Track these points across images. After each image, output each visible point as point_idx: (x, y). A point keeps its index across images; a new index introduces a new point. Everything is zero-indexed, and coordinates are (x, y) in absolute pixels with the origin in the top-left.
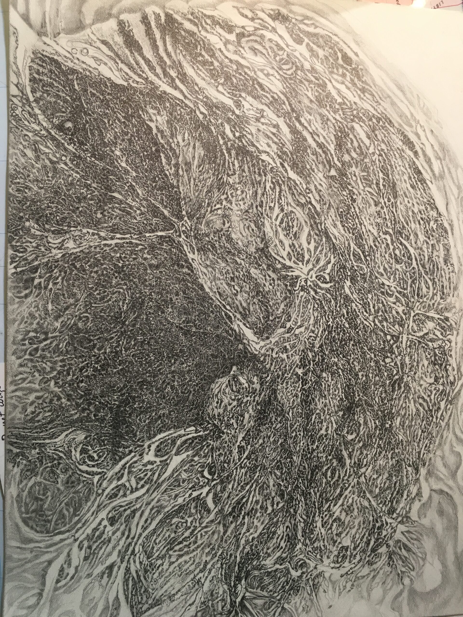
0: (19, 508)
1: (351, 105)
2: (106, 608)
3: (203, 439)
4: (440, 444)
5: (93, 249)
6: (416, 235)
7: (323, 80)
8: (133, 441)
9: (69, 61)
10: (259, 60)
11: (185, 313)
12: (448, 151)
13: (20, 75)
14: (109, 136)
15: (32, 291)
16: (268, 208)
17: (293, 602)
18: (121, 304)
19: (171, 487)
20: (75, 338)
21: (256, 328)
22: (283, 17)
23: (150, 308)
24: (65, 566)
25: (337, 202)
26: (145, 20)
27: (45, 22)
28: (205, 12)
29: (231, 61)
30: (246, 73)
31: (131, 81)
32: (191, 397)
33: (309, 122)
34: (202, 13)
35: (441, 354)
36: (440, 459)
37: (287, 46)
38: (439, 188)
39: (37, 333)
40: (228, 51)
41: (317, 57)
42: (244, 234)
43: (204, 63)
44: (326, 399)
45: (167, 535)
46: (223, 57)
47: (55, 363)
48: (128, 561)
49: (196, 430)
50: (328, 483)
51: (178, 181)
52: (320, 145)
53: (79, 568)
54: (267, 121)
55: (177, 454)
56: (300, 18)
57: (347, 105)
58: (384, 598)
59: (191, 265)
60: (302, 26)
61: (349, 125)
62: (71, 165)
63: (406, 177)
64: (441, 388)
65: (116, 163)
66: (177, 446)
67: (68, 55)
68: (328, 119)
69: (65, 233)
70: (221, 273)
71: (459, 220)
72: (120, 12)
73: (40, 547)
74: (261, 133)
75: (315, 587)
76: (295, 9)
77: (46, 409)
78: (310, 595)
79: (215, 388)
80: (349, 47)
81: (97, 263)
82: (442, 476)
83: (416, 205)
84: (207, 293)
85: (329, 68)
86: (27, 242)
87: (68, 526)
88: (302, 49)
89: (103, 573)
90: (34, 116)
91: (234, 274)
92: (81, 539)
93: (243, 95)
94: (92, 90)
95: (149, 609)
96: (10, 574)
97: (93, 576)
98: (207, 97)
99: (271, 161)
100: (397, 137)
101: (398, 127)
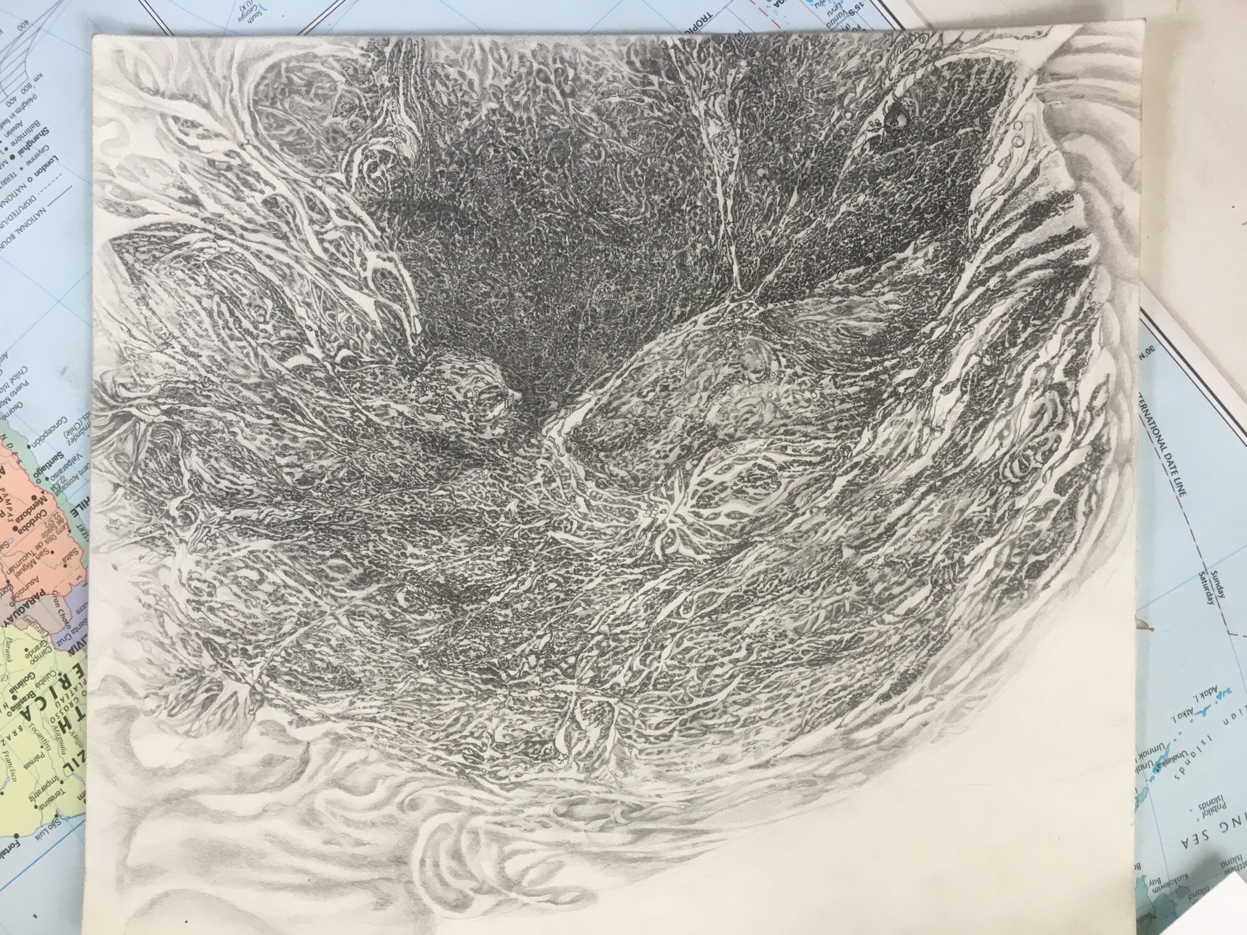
0: (297, 59)
1: (961, 579)
2: (130, 196)
3: (402, 346)
4: (389, 756)
5: (707, 163)
6: (748, 703)
7: (999, 529)
8: (400, 234)
9: (1001, 119)
10: (1025, 422)
11: (608, 312)
12: (894, 755)
13: (975, 45)
14: (887, 185)
15: (638, 71)
16: (784, 444)
17: (126, 503)
18: (622, 209)
19: (323, 297)
20: (566, 139)
21: (585, 430)
22: (1099, 459)
23: (615, 255)
24: (200, 131)
25: (799, 562)
26: (1075, 234)
27: (1060, 79)
28: (1097, 329)
29: (1020, 375)
30: (1001, 400)
31: (976, 215)
32: (471, 325)
33: (928, 509)
34: (1094, 326)
35: (545, 754)
36: (363, 757)
37: (1051, 468)
38: (828, 740)
39: (574, 80)
40: (1036, 370)
41: (1038, 518)
42: (739, 405)
43: (1013, 333)
44: (466, 553)
45: (245, 291)
46: (1025, 362)
47: (526, 109)
48: (205, 230)
49: (416, 335)
50: (324, 559)
51: (821, 295)
52: (890, 529)
53: (196, 152)
54: (925, 438)
55: (378, 305)
56: (1099, 488)
57: (960, 572)
58: (125, 662)
59: (686, 320)
60: (1086, 491)
61: (927, 578)
62: (838, 127)
63: (845, 680)
64: (486, 755)
65: (844, 197)
66: (391, 303)
67: (1011, 116)
68: (934, 541)
69: (731, 121)
70: (675, 369)
71: (776, 777)
72: (1085, 195)
73: (232, 90)
74: (905, 429)
75: (150, 541)
76: (1114, 478)
77: (453, 98)
78: (136, 532)
79: (486, 364)
80: (1058, 573)
81: (686, 171)
82: (333, 761)
83: (798, 700)
84: (640, 347)
85: (1020, 539)
86: (716, 64)
87: (265, 133)
88: (1048, 493)
89: (187, 191)
90: (913, 68)
91: (674, 389)
92: (242, 153)
93: (966, 398)
94: (959, 155)
95: (126, 264)
96: (190, 45)
97: (183, 175)
98: (959, 337)
99: (860, 446)
100: (912, 663)
101: (930, 663)
